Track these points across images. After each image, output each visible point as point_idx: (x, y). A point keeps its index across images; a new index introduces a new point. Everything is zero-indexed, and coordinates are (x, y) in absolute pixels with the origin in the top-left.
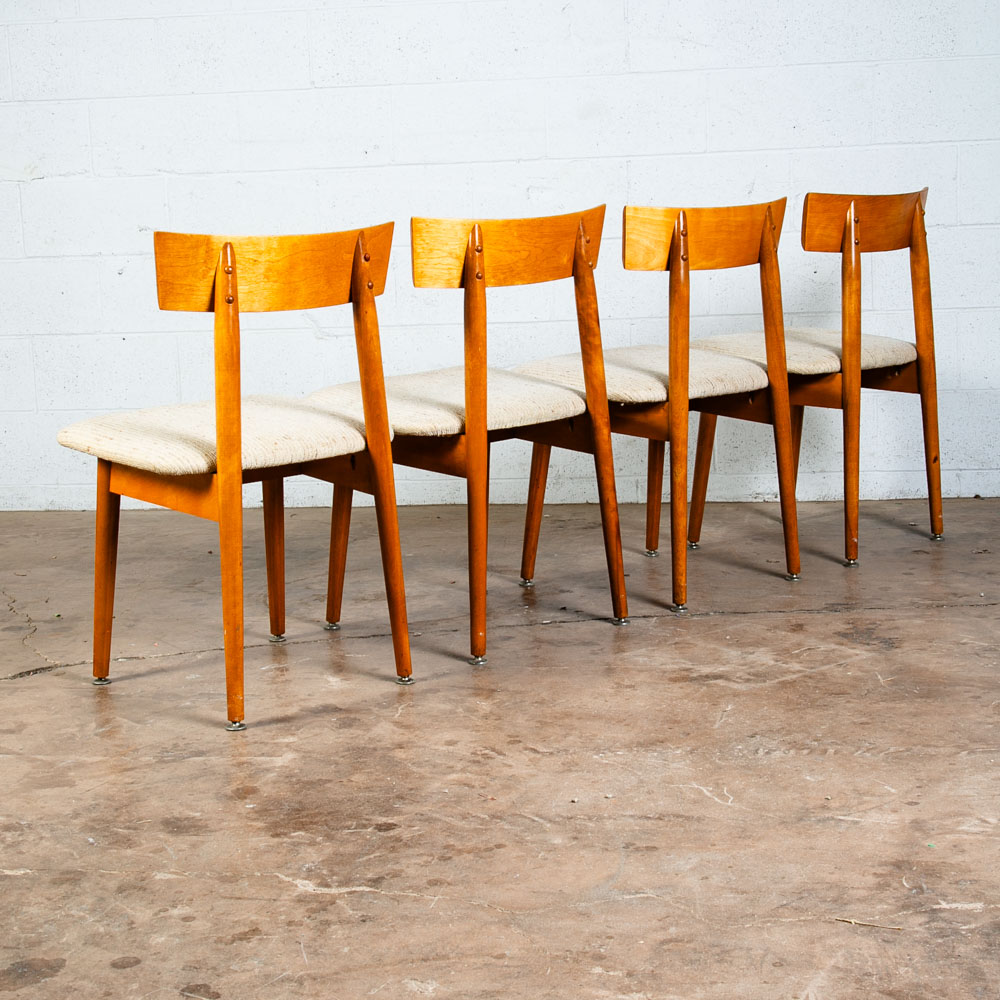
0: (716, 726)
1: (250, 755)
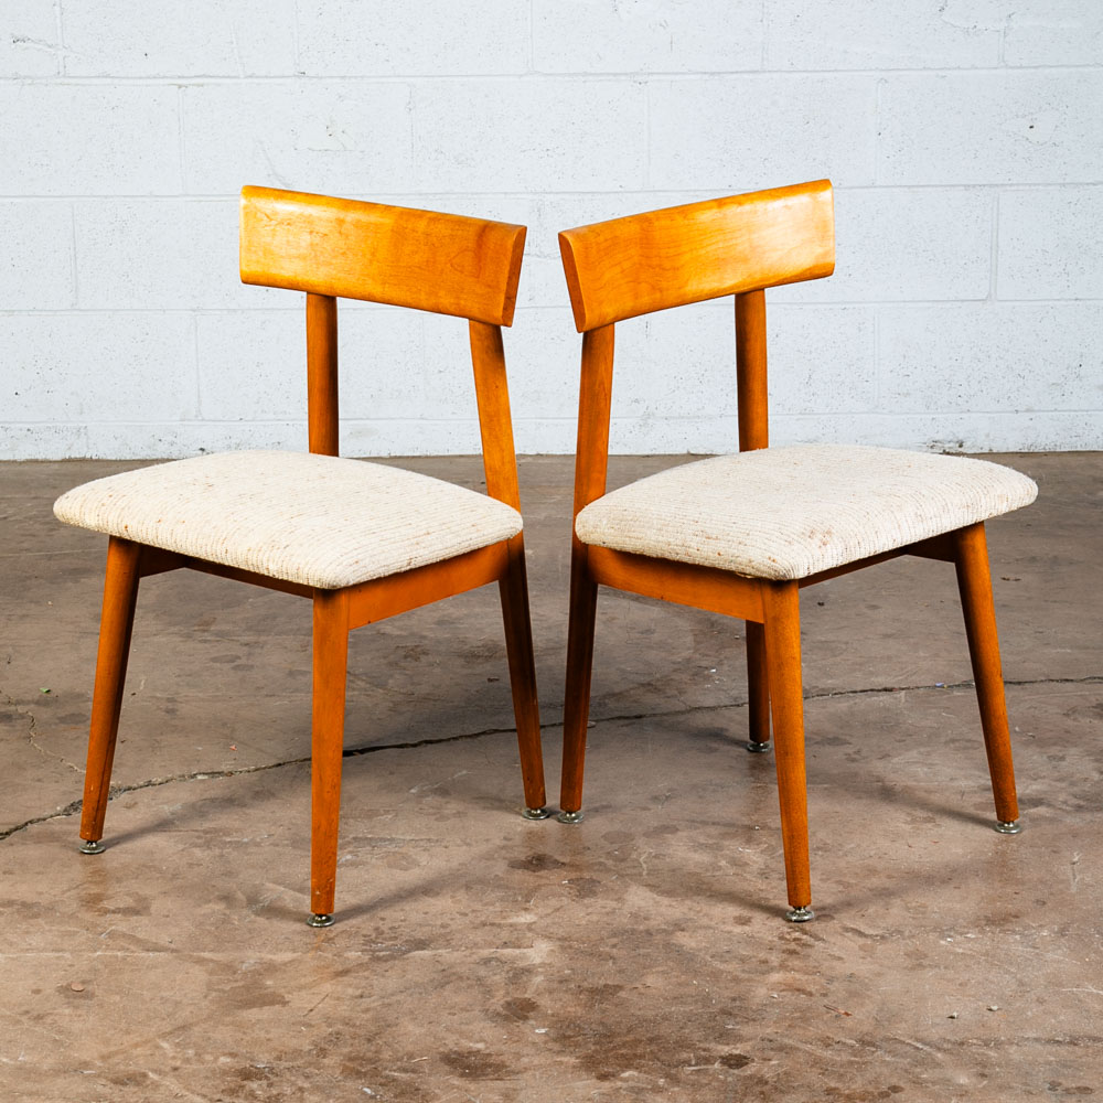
0: (1073, 889)
1: (490, 945)
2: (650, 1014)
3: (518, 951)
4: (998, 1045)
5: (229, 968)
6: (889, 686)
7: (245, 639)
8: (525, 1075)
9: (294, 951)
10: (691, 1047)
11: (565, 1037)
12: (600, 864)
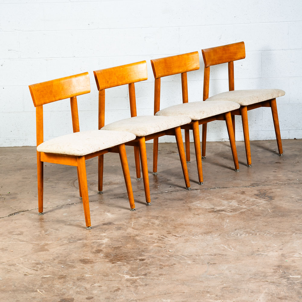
0: (225, 227)
1: (95, 239)
2: (126, 252)
3: (101, 241)
4: (199, 256)
5: (38, 245)
6: (197, 189)
7: (55, 182)
8: (97, 263)
9: (53, 241)
10: (133, 257)
11: (107, 256)
12: (123, 224)
